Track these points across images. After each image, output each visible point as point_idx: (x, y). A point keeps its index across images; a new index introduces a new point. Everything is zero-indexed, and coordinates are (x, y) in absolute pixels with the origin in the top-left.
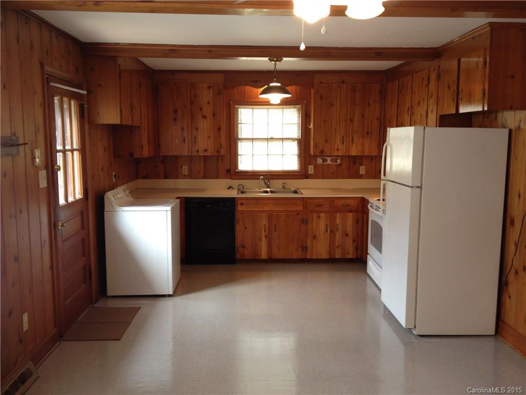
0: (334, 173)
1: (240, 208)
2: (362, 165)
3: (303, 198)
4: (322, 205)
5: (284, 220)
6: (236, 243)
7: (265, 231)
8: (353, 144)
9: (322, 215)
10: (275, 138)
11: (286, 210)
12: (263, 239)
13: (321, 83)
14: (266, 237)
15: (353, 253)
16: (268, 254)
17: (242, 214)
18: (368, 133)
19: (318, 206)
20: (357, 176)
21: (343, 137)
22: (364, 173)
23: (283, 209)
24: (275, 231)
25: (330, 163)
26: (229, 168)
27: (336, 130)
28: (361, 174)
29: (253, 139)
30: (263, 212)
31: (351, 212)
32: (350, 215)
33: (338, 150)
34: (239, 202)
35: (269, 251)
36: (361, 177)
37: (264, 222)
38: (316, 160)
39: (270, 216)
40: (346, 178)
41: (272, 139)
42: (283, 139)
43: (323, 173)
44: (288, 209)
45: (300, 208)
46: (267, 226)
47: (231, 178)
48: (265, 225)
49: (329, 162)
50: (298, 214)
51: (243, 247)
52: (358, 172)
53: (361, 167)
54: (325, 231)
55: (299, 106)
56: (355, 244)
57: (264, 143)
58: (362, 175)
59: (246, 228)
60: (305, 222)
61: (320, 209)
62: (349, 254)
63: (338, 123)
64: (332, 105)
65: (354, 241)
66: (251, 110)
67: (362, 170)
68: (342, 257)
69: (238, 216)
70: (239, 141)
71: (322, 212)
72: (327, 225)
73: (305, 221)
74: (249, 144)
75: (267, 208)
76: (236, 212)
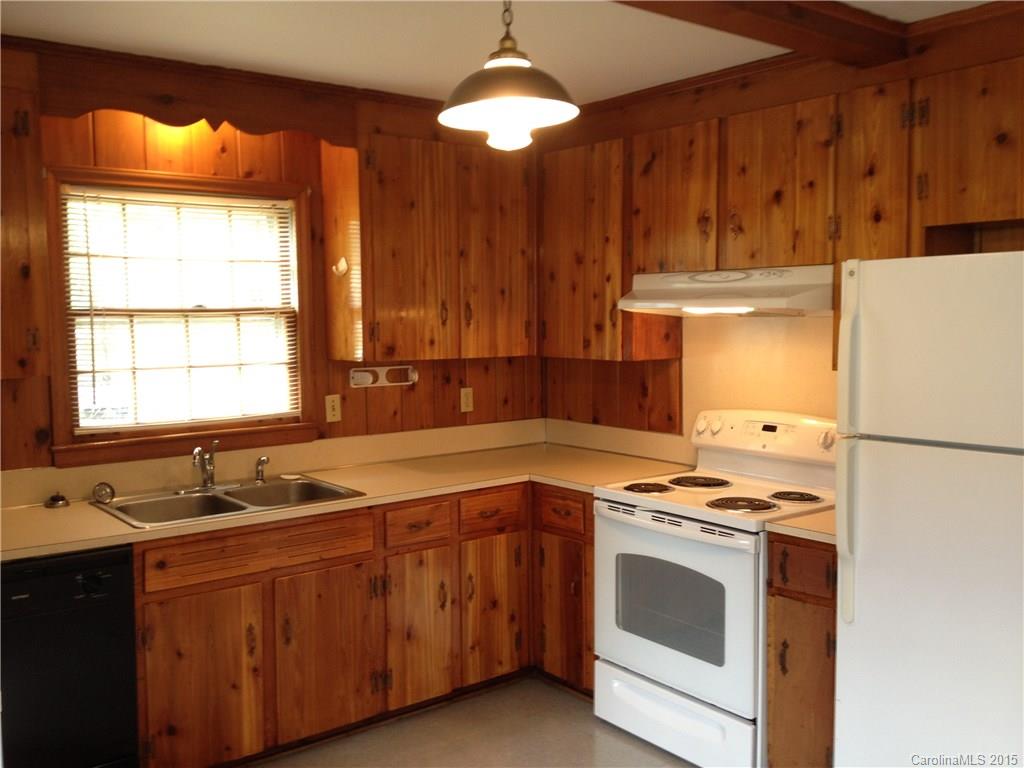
0: (395, 413)
1: (155, 582)
2: (465, 387)
3: (370, 508)
4: (428, 523)
5: (314, 597)
6: (141, 726)
7: (251, 651)
8: (468, 324)
9: (430, 554)
10: (209, 306)
11: (322, 560)
12: (247, 681)
13: (378, 131)
14: (255, 670)
15: (512, 658)
16: (265, 733)
17: (161, 603)
18: (503, 292)
19: (415, 527)
20: (452, 417)
21: (444, 305)
22: (471, 409)
23: (308, 559)
24: (288, 641)
25: (387, 384)
26: (43, 422)
27: (424, 284)
28: (463, 410)
29: (130, 314)
30: (243, 580)
31: (501, 530)
32: (501, 543)
33: (432, 342)
34: (152, 558)
35: (266, 719)
36: (462, 420)
37: (248, 615)
38: (346, 380)
39: (270, 592)
40: (428, 427)
41: (200, 311)
42: (237, 313)
43: (366, 418)
44: (326, 556)
45: (365, 544)
46: (258, 631)
47: (53, 464)
48: (250, 629)
49: (383, 382)
50: (358, 566)
51: (172, 731)
52: (456, 405)
53: (463, 390)
54: (439, 604)
55: (288, 205)
56: (516, 629)
57: (176, 325)
58: (465, 413)
59: (179, 655)
60: (381, 587)
61: (422, 536)
62: (500, 663)
63: (430, 261)
64: (412, 205)
65: (512, 618)
66: (118, 207)
67: (467, 399)
68: (484, 679)
69: (149, 613)
70: (78, 320)
71: (427, 545)
72: (442, 586)
73: (379, 583)
74: (118, 329)
75: (257, 565)
76: (139, 602)
